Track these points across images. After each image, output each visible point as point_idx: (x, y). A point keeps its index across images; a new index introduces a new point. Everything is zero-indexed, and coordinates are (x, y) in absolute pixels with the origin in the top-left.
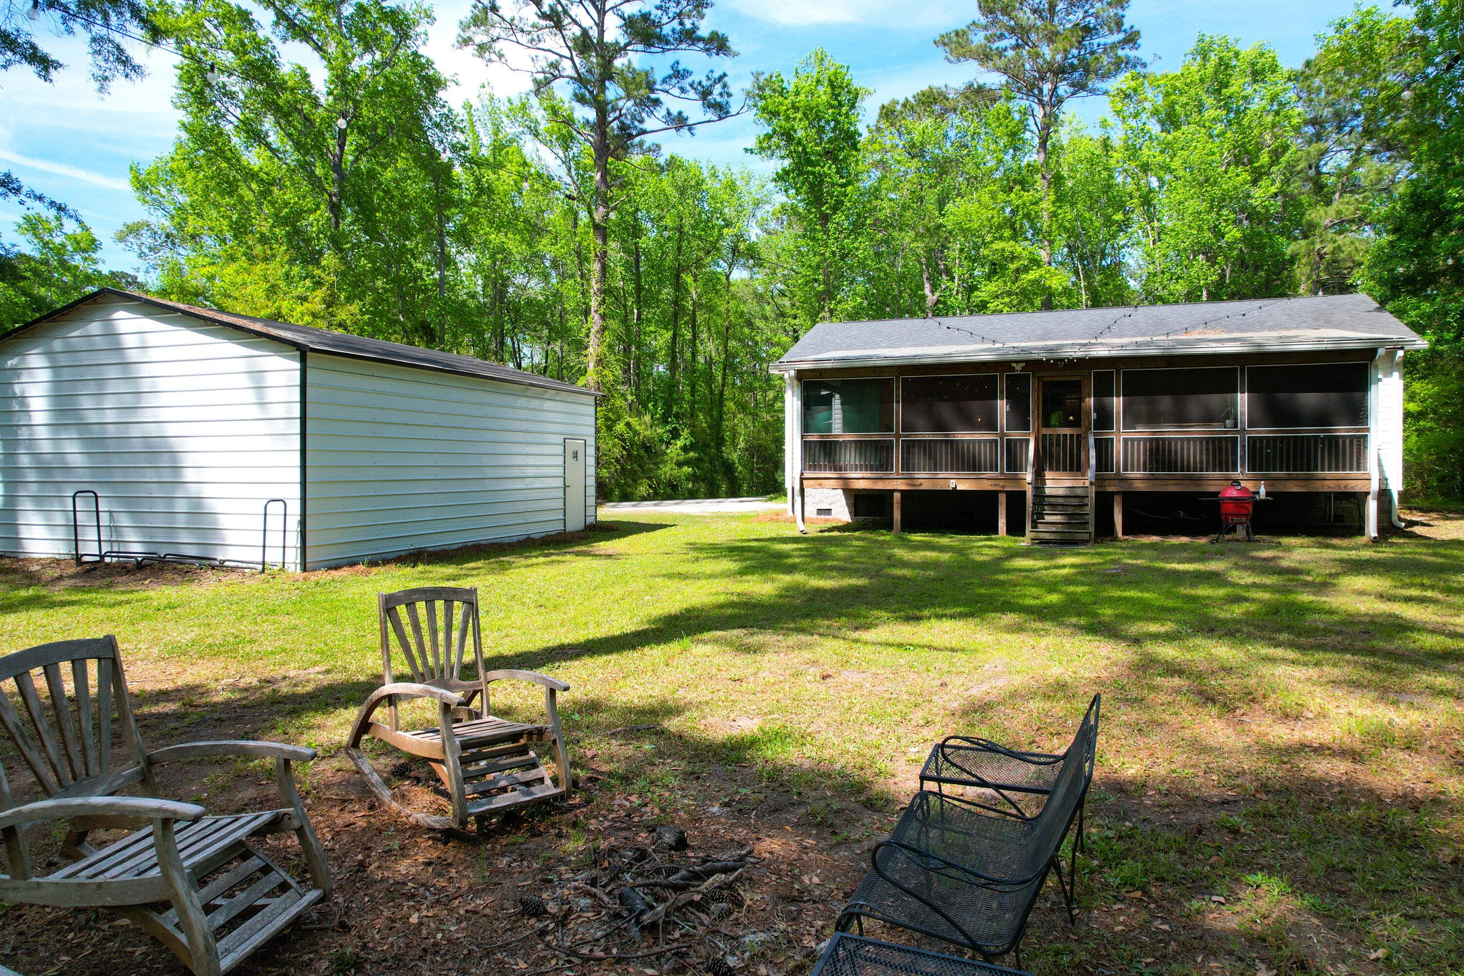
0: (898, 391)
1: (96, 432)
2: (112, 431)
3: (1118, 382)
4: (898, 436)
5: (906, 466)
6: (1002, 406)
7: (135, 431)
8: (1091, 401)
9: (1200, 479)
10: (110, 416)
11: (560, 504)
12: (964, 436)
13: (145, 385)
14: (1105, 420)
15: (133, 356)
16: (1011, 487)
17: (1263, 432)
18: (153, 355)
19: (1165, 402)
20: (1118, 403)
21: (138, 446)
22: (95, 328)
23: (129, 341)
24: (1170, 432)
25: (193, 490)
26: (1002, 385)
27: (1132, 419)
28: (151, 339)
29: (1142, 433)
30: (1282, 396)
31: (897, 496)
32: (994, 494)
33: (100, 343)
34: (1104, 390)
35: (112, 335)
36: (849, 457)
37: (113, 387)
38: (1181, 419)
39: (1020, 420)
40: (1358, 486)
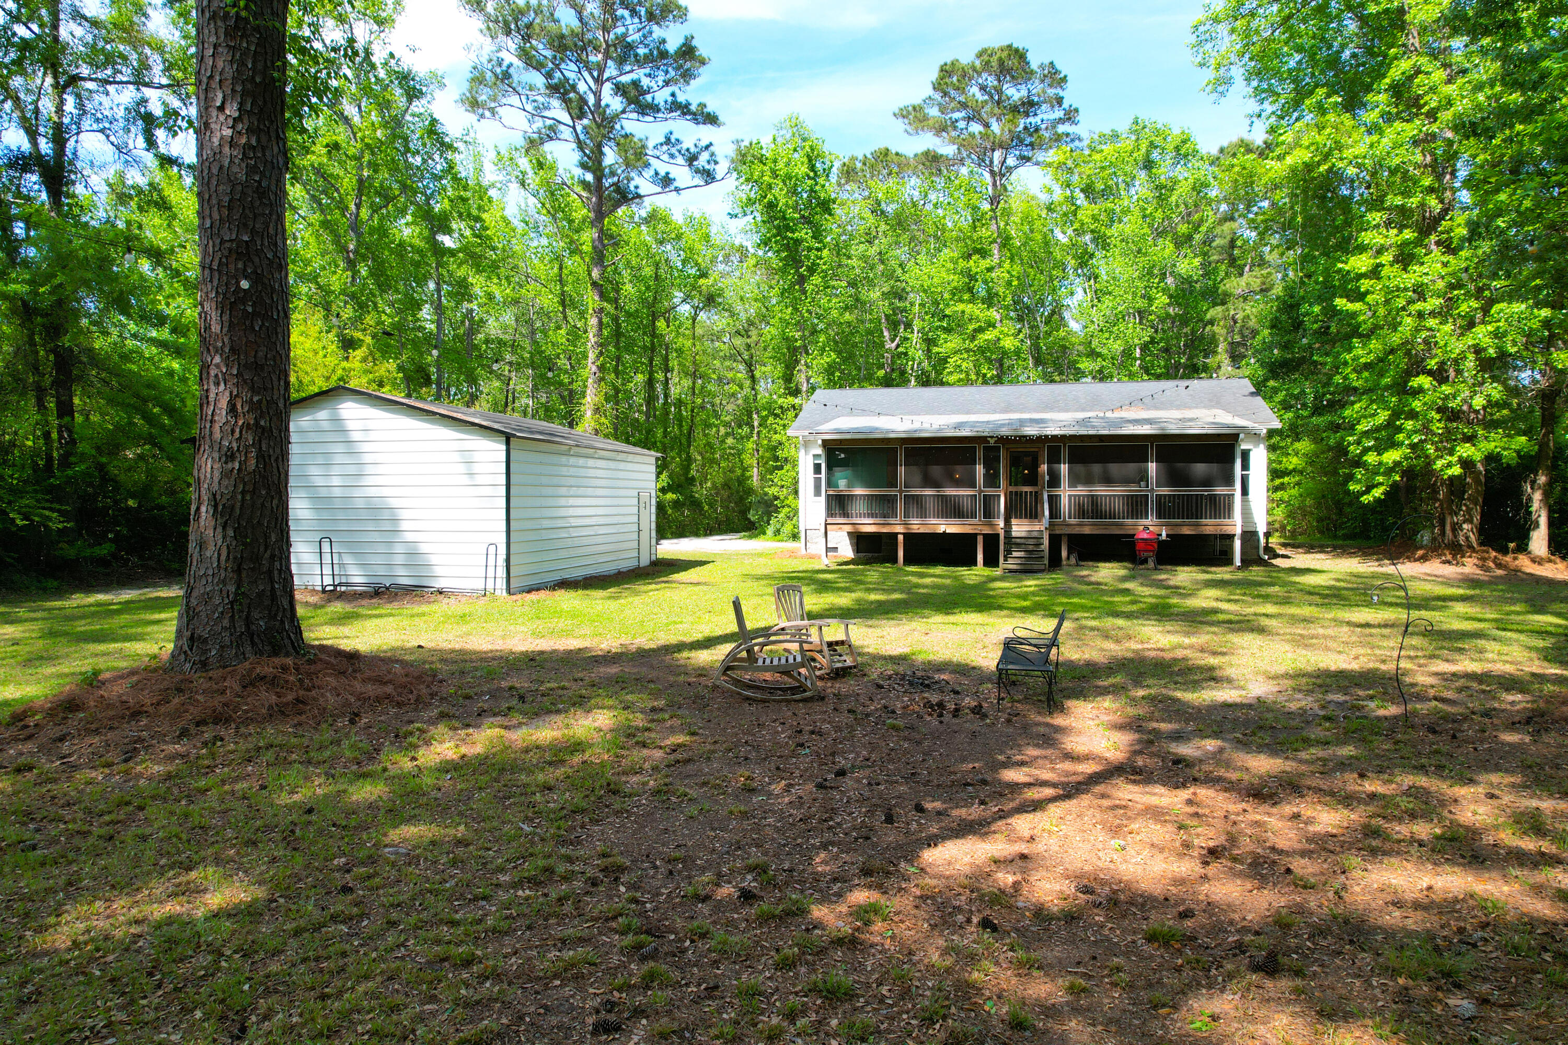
0: (901, 457)
1: (323, 492)
2: (337, 492)
3: (1065, 453)
4: (901, 491)
5: (907, 515)
6: (980, 470)
7: (357, 493)
8: (1044, 468)
9: (1122, 525)
10: (336, 481)
11: (635, 544)
12: (951, 491)
13: (367, 458)
14: (1054, 481)
15: (355, 436)
16: (987, 531)
17: (1165, 491)
18: (372, 436)
19: (1097, 468)
20: (1064, 468)
21: (360, 504)
22: (323, 415)
23: (350, 425)
24: (1101, 490)
25: (409, 537)
26: (980, 454)
27: (1075, 480)
28: (370, 425)
29: (1081, 490)
30: (1180, 465)
31: (901, 537)
32: (973, 537)
33: (326, 425)
34: (1054, 459)
35: (337, 420)
36: (859, 508)
37: (338, 459)
38: (1108, 480)
39: (992, 480)
40: (1229, 530)
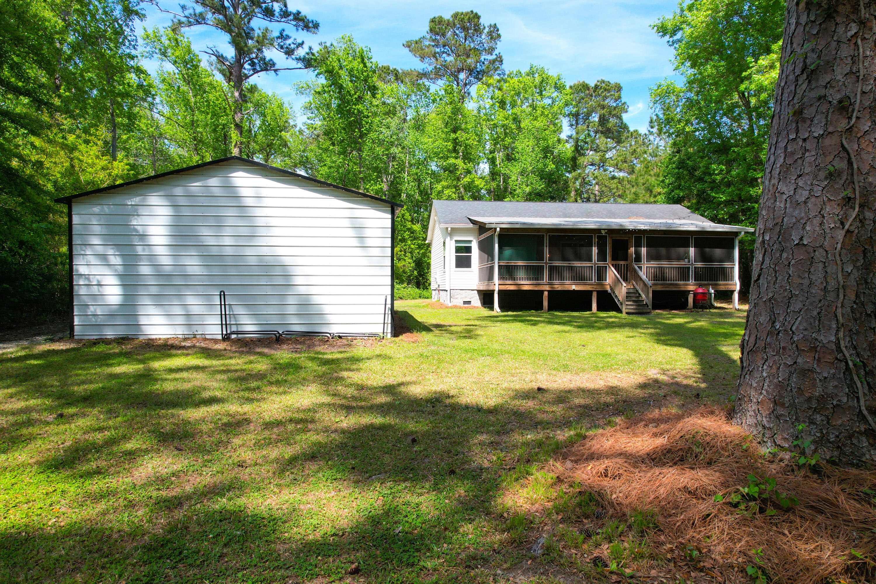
0: (546, 241)
1: (215, 251)
2: (229, 251)
3: (644, 241)
4: (546, 263)
5: (550, 278)
6: (595, 250)
7: (249, 251)
8: (632, 250)
9: (676, 284)
10: (228, 241)
12: (577, 264)
13: (260, 222)
14: (638, 259)
15: (249, 202)
16: (599, 289)
17: (699, 265)
18: (266, 202)
19: (663, 251)
20: (644, 250)
21: (253, 261)
22: (214, 182)
23: (244, 192)
24: (665, 264)
25: (302, 290)
26: (595, 240)
27: (651, 257)
28: (264, 192)
29: (654, 264)
30: (707, 250)
31: (546, 293)
32: (590, 293)
33: (217, 192)
34: (638, 245)
35: (229, 187)
36: (521, 274)
37: (230, 222)
38: (669, 258)
39: (602, 256)
40: (732, 288)
